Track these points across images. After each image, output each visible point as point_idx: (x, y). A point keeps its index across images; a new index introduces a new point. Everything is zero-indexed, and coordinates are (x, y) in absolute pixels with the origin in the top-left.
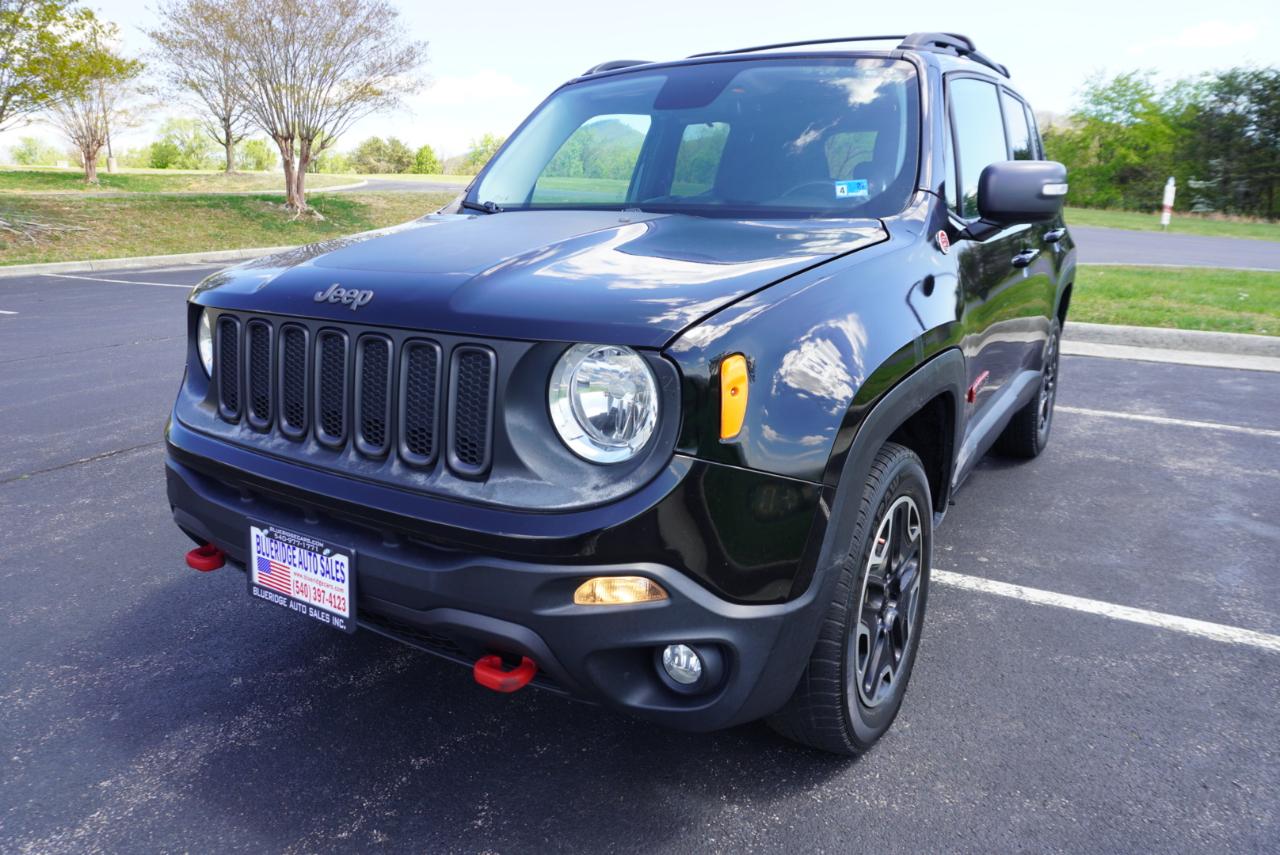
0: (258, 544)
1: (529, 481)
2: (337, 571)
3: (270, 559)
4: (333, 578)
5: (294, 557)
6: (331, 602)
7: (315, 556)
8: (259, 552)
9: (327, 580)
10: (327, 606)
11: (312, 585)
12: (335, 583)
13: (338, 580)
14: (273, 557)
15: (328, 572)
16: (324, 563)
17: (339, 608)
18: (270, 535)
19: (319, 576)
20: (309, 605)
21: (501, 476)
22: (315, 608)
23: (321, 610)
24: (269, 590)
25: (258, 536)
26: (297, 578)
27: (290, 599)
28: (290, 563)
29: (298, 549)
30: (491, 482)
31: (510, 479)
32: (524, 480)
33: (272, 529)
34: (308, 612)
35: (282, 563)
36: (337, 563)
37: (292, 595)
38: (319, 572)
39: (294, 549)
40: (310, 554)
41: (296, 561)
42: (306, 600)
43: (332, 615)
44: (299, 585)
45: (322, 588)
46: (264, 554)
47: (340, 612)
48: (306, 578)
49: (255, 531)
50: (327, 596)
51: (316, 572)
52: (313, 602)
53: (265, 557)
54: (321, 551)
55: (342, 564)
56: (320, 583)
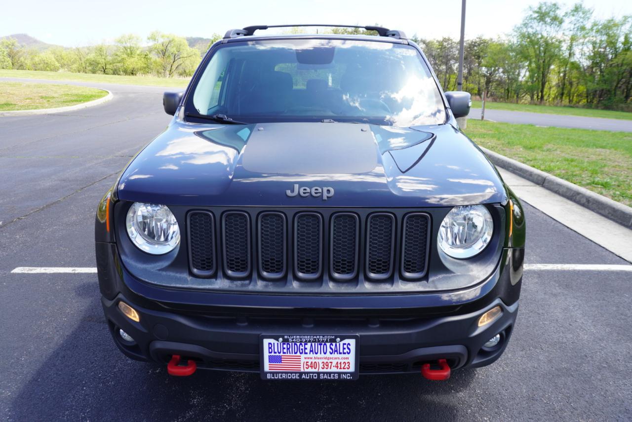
0: (269, 348)
1: (450, 275)
2: (344, 349)
3: (282, 354)
4: (340, 353)
5: (306, 349)
6: (337, 367)
7: (325, 344)
8: (270, 353)
9: (336, 355)
10: (334, 370)
11: (320, 361)
12: (343, 356)
13: (344, 353)
14: (284, 353)
15: (335, 351)
16: (333, 347)
17: (344, 368)
18: (285, 341)
19: (328, 355)
20: (319, 373)
21: (436, 275)
22: (324, 373)
23: (330, 373)
24: (282, 373)
25: (269, 344)
26: (307, 360)
27: (301, 374)
28: (301, 353)
29: (309, 344)
30: (431, 279)
31: (440, 276)
32: (448, 275)
33: (286, 337)
34: (319, 376)
35: (294, 355)
36: (345, 344)
37: (302, 370)
38: (328, 353)
39: (305, 344)
40: (321, 345)
41: (308, 351)
42: (316, 370)
43: (339, 374)
44: (309, 364)
45: (329, 361)
46: (275, 353)
47: (346, 370)
48: (315, 358)
49: (266, 342)
50: (334, 364)
51: (325, 353)
52: (321, 370)
53: (277, 354)
54: (332, 341)
55: (349, 344)
56: (328, 359)
